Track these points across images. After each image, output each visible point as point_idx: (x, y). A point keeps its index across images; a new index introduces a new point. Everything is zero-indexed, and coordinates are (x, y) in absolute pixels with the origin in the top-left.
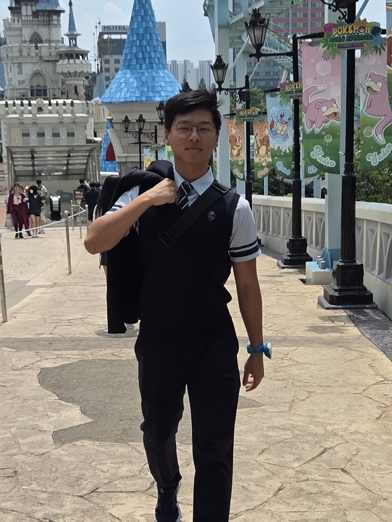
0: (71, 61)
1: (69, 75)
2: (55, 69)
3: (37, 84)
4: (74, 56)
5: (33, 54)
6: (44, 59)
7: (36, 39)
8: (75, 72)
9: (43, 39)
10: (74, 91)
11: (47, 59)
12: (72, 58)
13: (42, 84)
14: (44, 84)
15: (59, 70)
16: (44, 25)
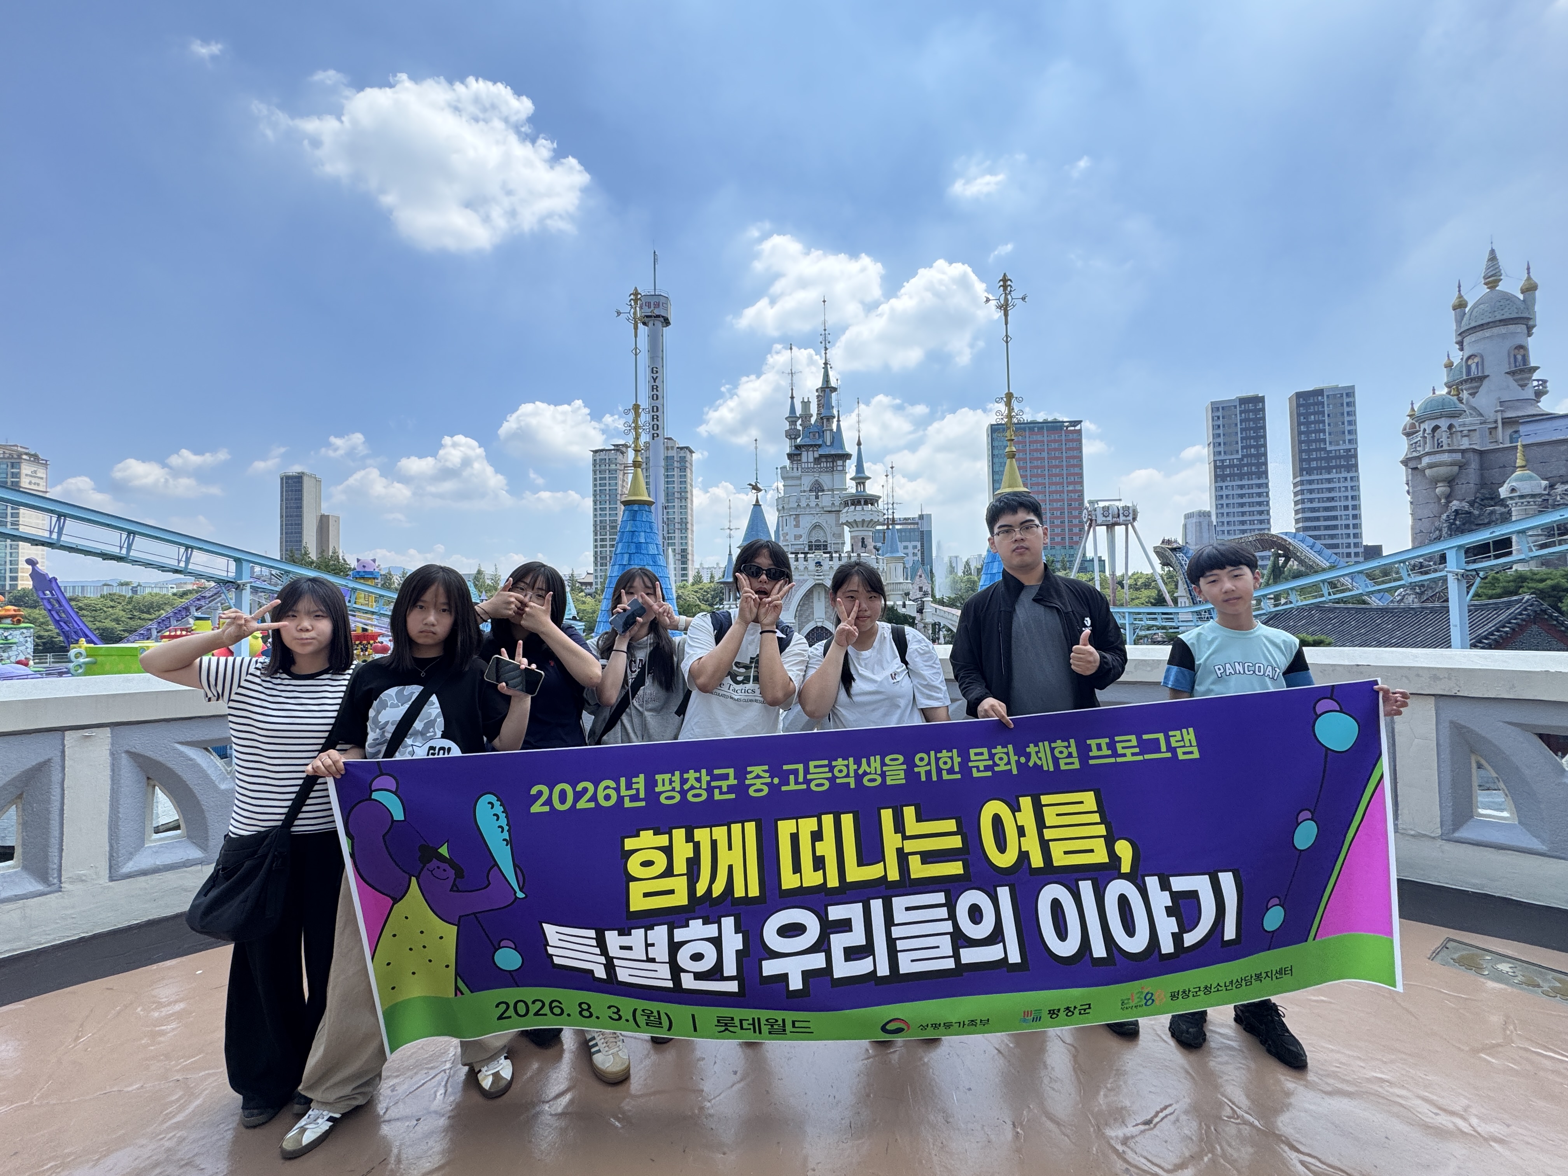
0: (859, 508)
1: (855, 525)
2: (838, 519)
3: (816, 539)
4: (862, 503)
5: (813, 504)
6: (825, 509)
7: (817, 488)
8: (863, 520)
9: (825, 488)
10: (860, 544)
11: (829, 509)
12: (859, 503)
13: (823, 539)
14: (825, 539)
15: (843, 520)
16: (827, 472)
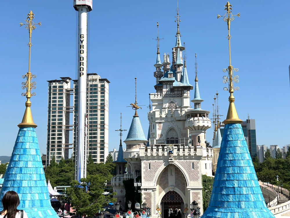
1: (194, 129)
3: (172, 136)
4: (198, 115)
6: (177, 119)
7: (172, 107)
8: (199, 126)
9: (177, 106)
10: (197, 140)
13: (175, 137)
16: (178, 97)
